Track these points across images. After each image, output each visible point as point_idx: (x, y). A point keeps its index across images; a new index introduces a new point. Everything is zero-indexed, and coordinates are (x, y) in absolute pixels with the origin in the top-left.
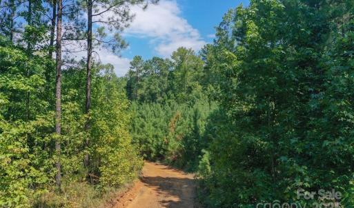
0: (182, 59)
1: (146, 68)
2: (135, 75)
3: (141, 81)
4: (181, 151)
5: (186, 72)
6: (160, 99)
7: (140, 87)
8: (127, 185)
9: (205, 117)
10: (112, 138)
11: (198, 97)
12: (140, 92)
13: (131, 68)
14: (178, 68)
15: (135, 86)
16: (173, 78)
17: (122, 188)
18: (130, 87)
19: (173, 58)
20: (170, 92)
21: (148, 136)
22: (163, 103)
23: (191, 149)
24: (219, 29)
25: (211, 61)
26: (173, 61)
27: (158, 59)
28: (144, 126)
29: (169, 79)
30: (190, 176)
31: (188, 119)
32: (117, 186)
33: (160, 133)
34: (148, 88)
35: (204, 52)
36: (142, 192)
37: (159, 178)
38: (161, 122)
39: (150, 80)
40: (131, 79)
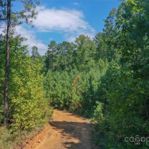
0: (82, 43)
1: (58, 49)
2: (51, 53)
3: (55, 57)
4: (81, 103)
5: (84, 51)
6: (67, 69)
7: (55, 61)
8: (37, 129)
9: (97, 80)
10: (24, 91)
11: (92, 67)
12: (55, 64)
13: (49, 49)
14: (80, 48)
15: (51, 61)
16: (76, 55)
17: (33, 131)
18: (48, 61)
19: (76, 42)
20: (74, 64)
21: (58, 92)
22: (69, 71)
23: (88, 101)
24: (107, 21)
25: (101, 44)
26: (76, 44)
27: (66, 43)
28: (55, 86)
29: (73, 56)
30: (88, 121)
31: (85, 81)
32: (29, 130)
33: (66, 90)
34: (60, 62)
35: (96, 38)
36: (50, 134)
37: (64, 122)
38: (67, 83)
39: (61, 57)
40: (49, 56)
